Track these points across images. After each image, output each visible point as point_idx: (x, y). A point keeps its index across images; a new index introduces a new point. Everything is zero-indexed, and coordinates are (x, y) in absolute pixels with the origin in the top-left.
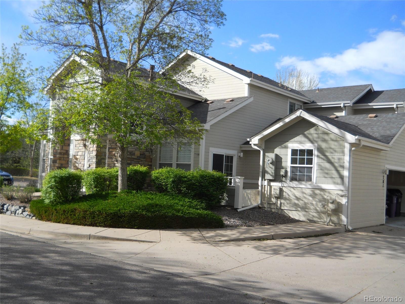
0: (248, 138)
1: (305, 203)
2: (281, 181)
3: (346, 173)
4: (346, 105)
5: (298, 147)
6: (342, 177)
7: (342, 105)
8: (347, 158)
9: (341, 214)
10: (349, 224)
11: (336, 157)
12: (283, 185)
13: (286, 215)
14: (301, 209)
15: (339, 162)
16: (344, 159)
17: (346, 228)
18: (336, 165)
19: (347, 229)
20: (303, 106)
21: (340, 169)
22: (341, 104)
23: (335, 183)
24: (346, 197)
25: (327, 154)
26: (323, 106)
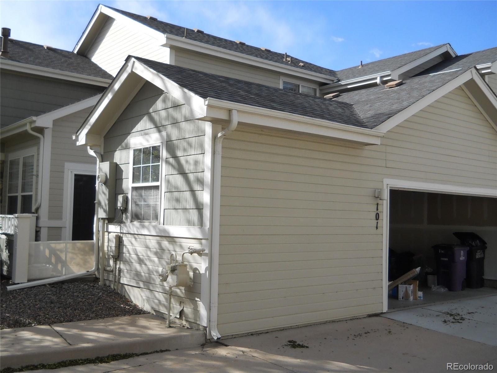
0: (73, 134)
1: (150, 272)
2: (120, 222)
3: (205, 197)
4: (385, 79)
5: (141, 144)
6: (199, 207)
7: (378, 81)
8: (208, 160)
9: (198, 300)
10: (214, 324)
11: (191, 159)
12: (122, 231)
13: (127, 297)
14: (144, 285)
15: (196, 169)
16: (203, 162)
17: (206, 334)
18: (191, 177)
19: (208, 338)
20: (320, 90)
21: (197, 187)
22: (376, 78)
23: (190, 223)
24: (206, 255)
25: (179, 153)
26: (349, 87)
